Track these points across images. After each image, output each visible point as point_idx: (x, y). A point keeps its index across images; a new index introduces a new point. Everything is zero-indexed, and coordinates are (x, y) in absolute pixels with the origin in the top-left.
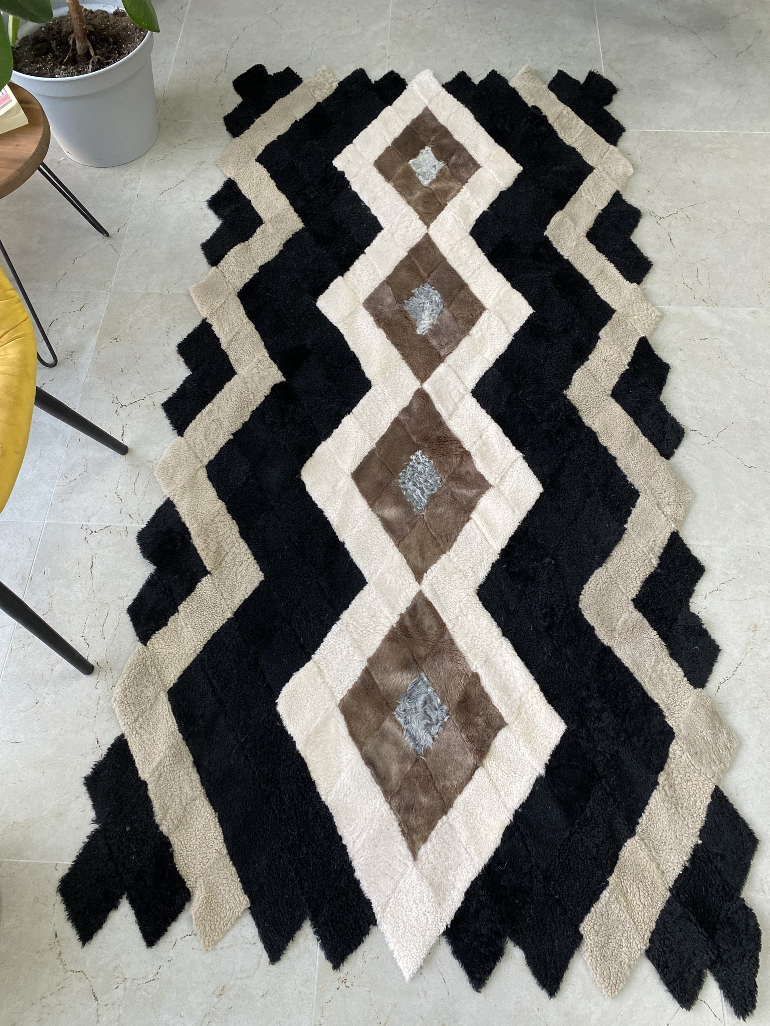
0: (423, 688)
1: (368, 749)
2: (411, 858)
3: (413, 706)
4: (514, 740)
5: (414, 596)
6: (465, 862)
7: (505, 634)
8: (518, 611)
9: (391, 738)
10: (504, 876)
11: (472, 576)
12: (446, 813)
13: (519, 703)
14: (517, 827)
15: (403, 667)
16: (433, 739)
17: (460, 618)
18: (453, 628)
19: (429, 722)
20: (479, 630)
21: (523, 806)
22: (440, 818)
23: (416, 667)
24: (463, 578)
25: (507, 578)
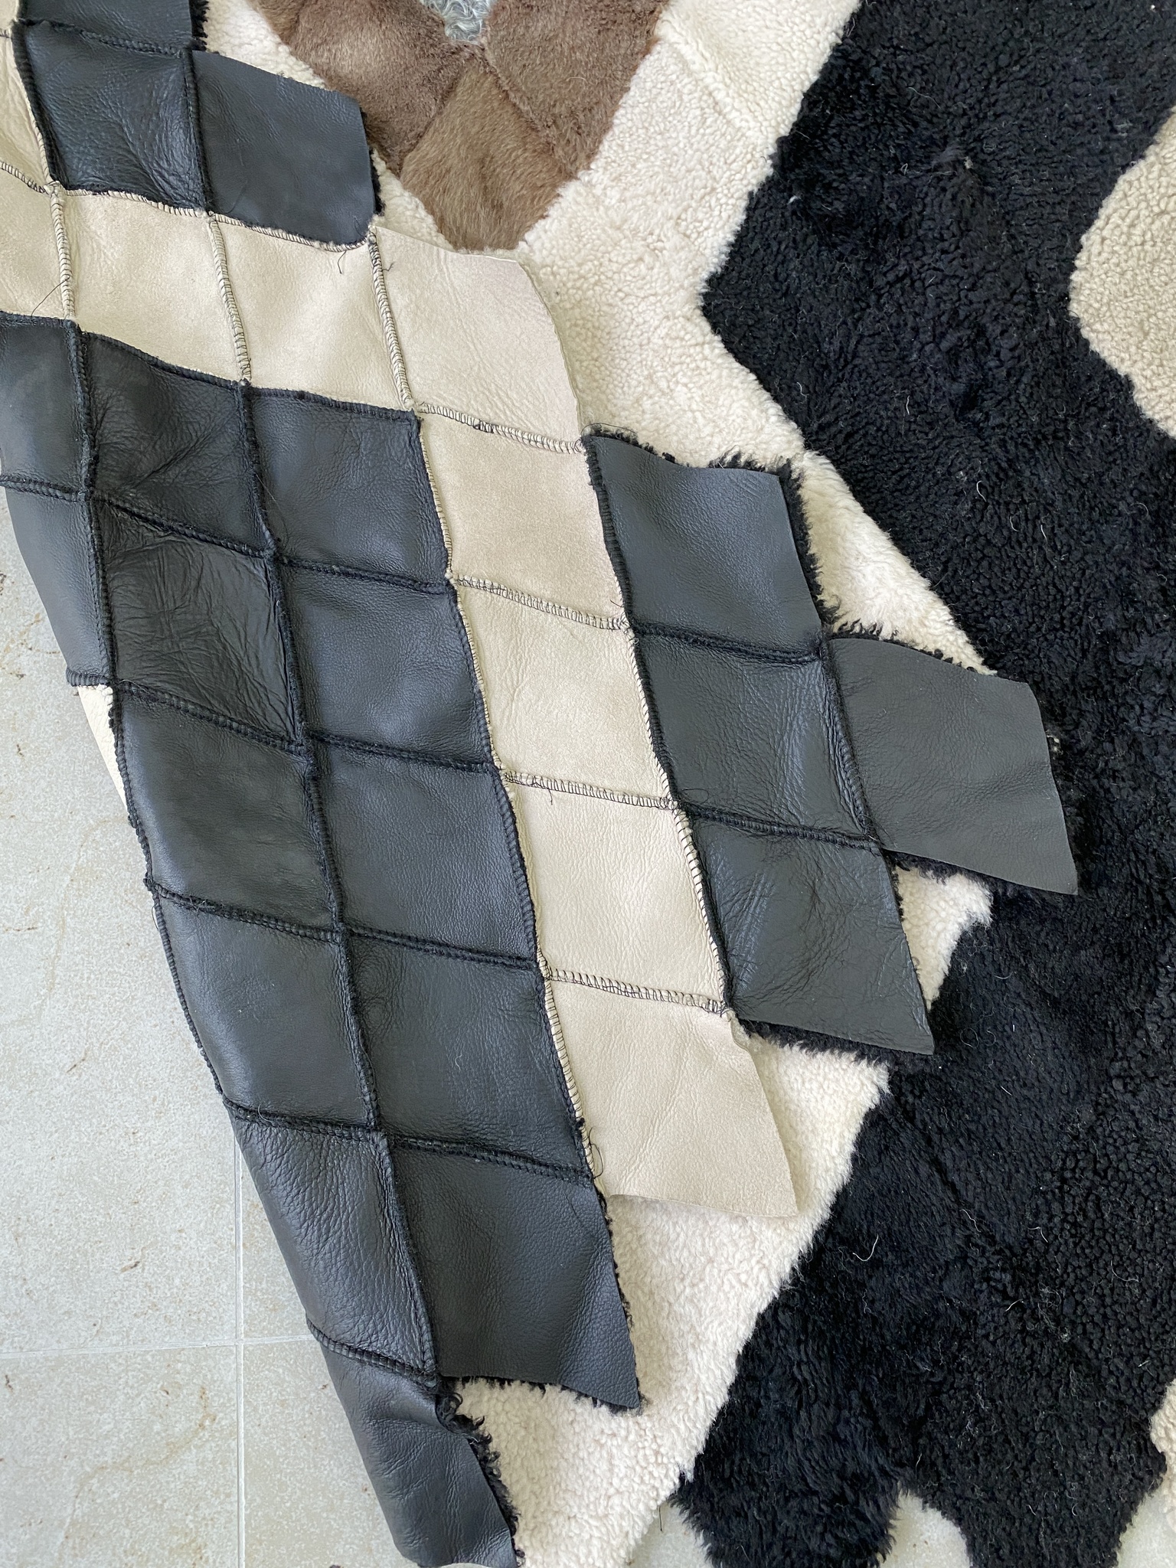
8: (855, 355)
10: (873, 1283)
14: (905, 1112)
24: (647, 258)
25: (804, 241)
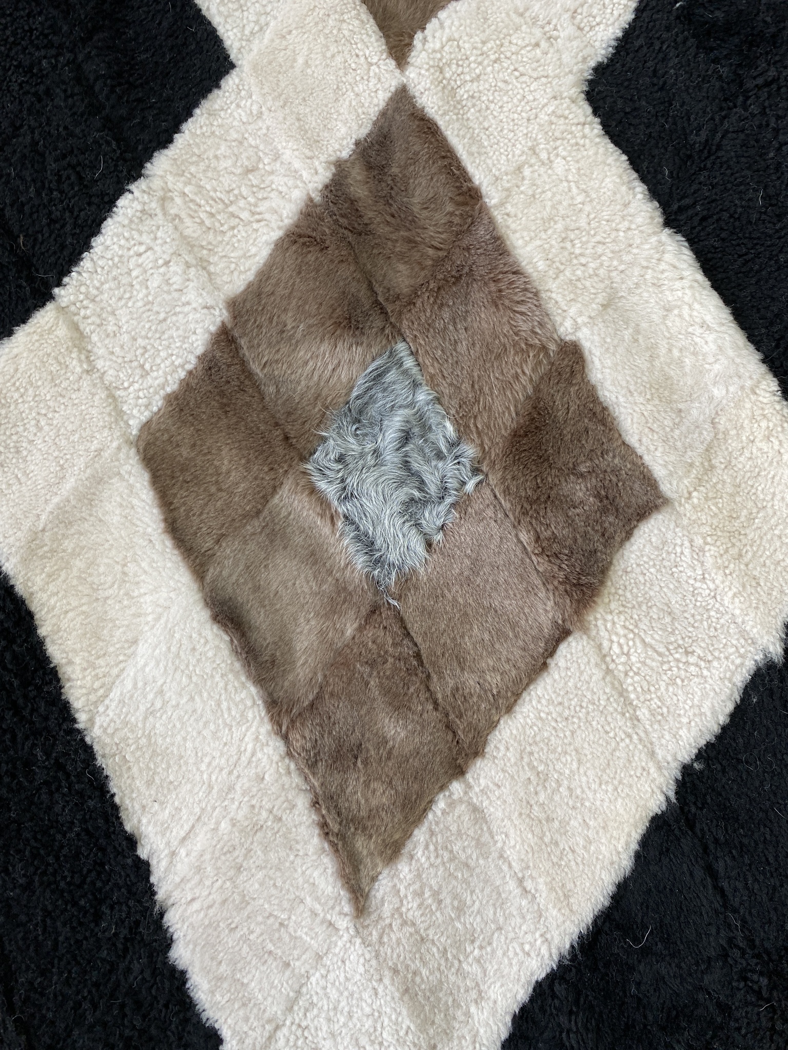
0: (401, 390)
1: (225, 573)
2: (347, 908)
3: (369, 447)
4: (687, 552)
5: (382, 105)
6: (519, 920)
7: (671, 221)
8: (719, 147)
9: (298, 540)
10: (641, 967)
11: (570, 39)
12: (459, 771)
13: (707, 436)
14: (687, 820)
15: (338, 324)
16: (429, 545)
17: (527, 172)
18: (502, 204)
19: (417, 494)
20: (587, 208)
21: (707, 753)
22: (442, 788)
23: (378, 323)
24: (544, 44)
25: (684, 42)
